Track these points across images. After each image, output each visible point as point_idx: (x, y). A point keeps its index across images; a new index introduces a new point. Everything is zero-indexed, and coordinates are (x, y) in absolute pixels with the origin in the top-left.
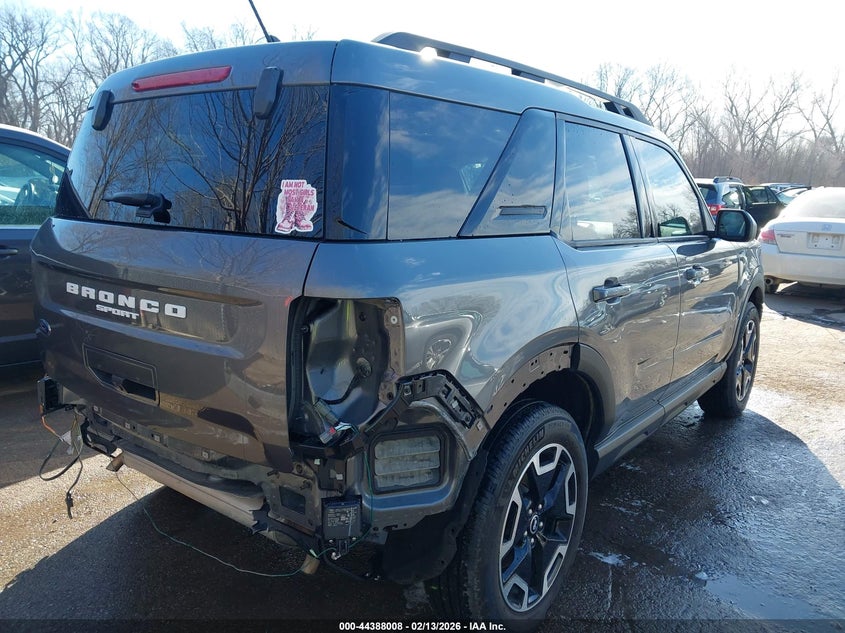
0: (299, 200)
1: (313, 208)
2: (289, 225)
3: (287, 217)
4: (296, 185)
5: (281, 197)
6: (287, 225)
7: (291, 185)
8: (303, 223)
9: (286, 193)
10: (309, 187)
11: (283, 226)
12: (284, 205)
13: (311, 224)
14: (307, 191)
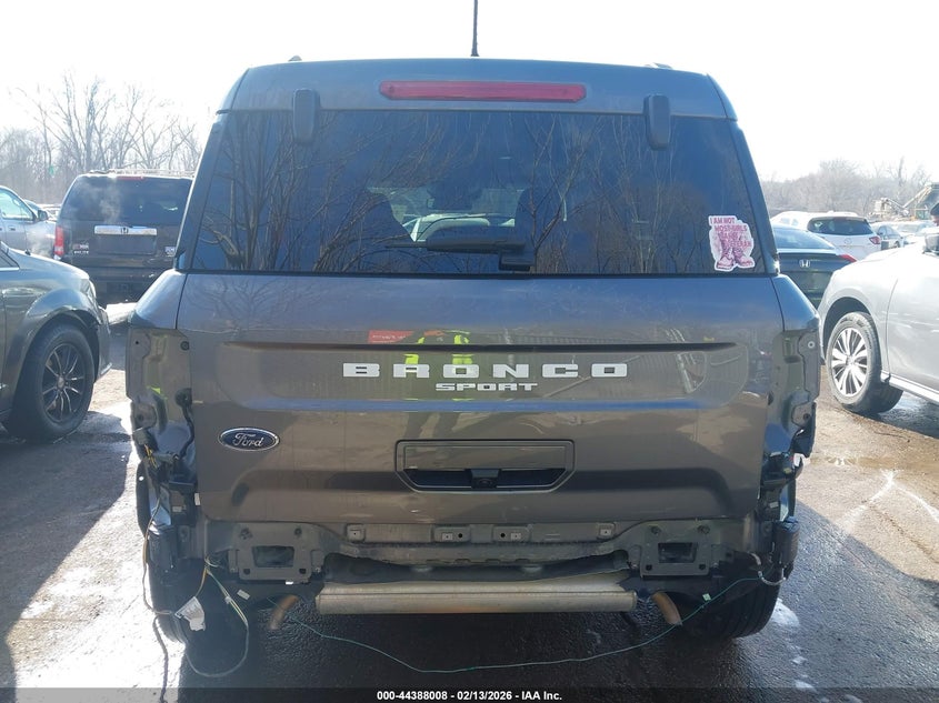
0: (734, 236)
1: (749, 244)
2: (729, 263)
3: (725, 254)
4: (726, 221)
5: (712, 233)
6: (726, 262)
7: (720, 221)
8: (743, 259)
9: (716, 229)
10: (740, 223)
11: (723, 264)
12: (718, 241)
13: (751, 259)
14: (739, 227)
